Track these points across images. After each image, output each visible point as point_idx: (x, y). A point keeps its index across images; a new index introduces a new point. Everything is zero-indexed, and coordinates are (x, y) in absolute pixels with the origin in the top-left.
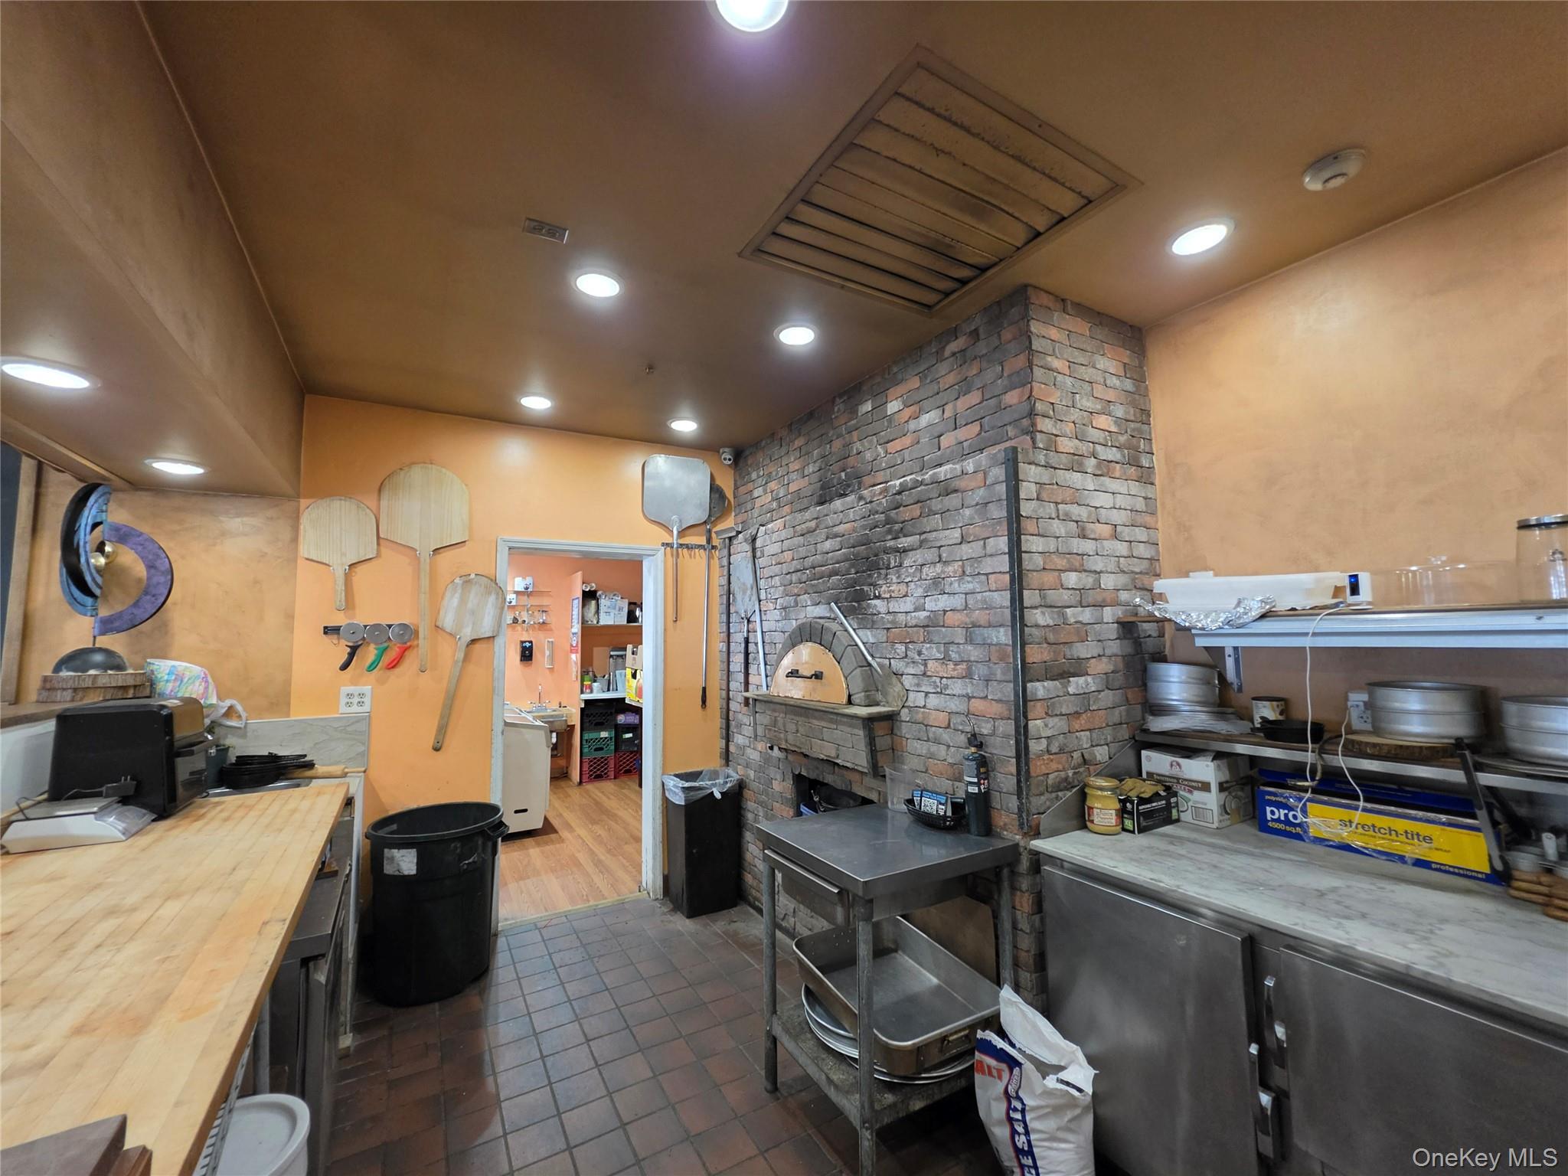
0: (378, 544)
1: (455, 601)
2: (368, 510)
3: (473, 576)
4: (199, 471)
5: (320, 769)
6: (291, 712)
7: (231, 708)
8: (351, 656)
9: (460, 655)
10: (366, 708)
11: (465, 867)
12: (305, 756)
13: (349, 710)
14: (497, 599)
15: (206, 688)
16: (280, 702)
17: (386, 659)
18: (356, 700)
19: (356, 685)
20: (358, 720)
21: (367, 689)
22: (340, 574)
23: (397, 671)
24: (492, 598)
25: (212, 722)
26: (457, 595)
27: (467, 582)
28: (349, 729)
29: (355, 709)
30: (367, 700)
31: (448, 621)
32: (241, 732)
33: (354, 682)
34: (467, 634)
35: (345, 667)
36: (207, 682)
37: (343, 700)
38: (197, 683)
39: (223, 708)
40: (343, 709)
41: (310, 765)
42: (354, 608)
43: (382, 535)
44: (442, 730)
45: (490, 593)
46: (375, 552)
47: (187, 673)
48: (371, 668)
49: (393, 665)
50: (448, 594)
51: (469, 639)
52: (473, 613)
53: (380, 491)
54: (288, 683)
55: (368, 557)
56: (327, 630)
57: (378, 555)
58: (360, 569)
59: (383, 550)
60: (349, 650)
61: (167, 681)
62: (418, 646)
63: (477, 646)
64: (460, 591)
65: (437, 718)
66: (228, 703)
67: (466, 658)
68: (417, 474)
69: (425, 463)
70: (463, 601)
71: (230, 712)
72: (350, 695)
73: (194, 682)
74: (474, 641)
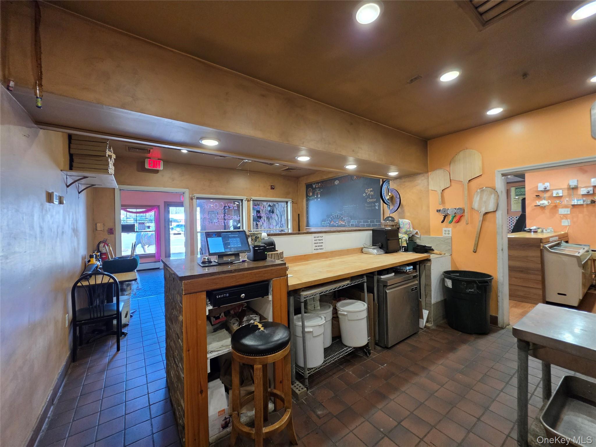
0: (450, 182)
1: (478, 198)
2: (447, 171)
3: (484, 188)
4: (397, 173)
5: (435, 251)
6: (431, 234)
7: (417, 232)
8: (444, 218)
9: (481, 218)
10: (450, 235)
11: (468, 292)
12: (432, 247)
13: (446, 235)
14: (495, 196)
15: (410, 227)
16: (428, 232)
17: (455, 220)
18: (447, 232)
19: (447, 228)
20: (448, 239)
21: (450, 229)
22: (440, 192)
23: (459, 224)
24: (493, 196)
25: (413, 235)
26: (479, 196)
27: (482, 191)
28: (446, 241)
29: (447, 235)
30: (450, 232)
31: (476, 206)
32: (419, 238)
33: (447, 227)
34: (484, 210)
35: (443, 222)
36: (410, 225)
37: (444, 232)
38: (407, 225)
39: (415, 232)
40: (444, 235)
41: (433, 250)
42: (445, 203)
43: (451, 179)
44: (477, 245)
45: (492, 194)
46: (450, 184)
47: (405, 223)
48: (451, 222)
49: (458, 221)
50: (475, 196)
51: (484, 212)
52: (485, 202)
53: (450, 164)
54: (429, 226)
55: (447, 187)
56: (437, 211)
57: (451, 186)
58: (446, 191)
59: (452, 183)
60: (444, 217)
61: (401, 224)
62: (464, 216)
63: (489, 215)
64: (479, 194)
65: (474, 241)
66: (416, 231)
67: (483, 220)
68: (461, 154)
69: (464, 150)
70: (481, 198)
71: (417, 233)
72: (445, 231)
73: (406, 225)
74: (486, 213)
